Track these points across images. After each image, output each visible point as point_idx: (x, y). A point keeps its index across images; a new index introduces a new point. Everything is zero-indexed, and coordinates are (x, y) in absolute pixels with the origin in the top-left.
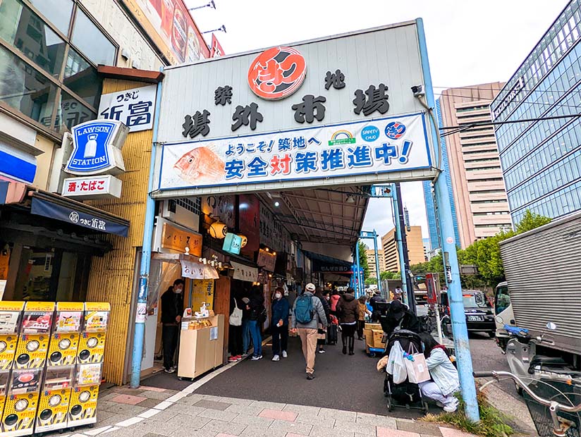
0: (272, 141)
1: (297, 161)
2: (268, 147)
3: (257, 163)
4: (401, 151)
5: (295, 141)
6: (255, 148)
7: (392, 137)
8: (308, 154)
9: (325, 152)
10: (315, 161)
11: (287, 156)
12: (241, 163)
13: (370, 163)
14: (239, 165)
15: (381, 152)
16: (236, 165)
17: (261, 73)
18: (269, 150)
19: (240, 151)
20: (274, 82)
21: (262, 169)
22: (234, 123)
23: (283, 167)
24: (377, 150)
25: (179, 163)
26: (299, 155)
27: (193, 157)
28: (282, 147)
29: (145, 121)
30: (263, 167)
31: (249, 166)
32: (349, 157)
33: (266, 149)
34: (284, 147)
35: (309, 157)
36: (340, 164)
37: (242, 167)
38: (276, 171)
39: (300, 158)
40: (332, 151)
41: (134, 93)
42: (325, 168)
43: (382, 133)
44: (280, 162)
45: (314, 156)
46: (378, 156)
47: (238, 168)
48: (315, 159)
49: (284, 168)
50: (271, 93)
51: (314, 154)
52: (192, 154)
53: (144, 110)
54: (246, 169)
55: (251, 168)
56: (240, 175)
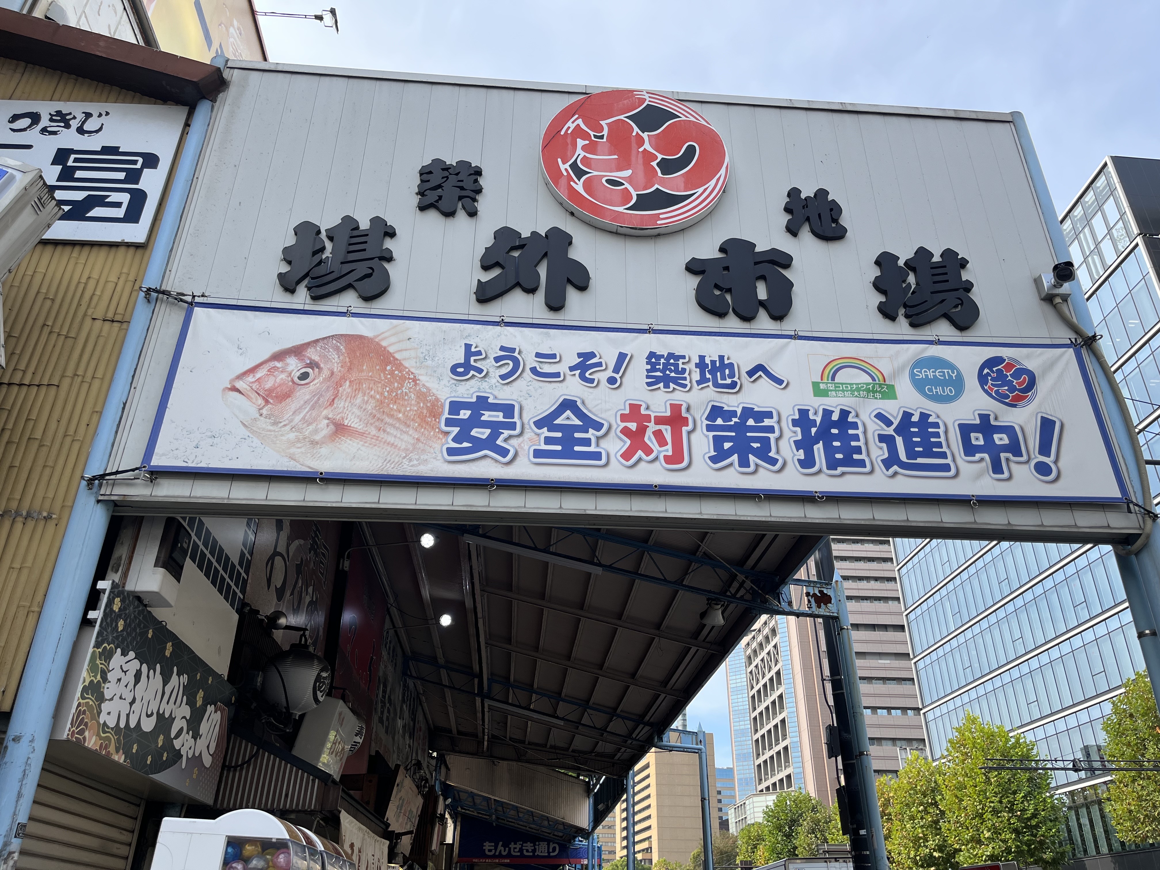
0: (622, 357)
1: (709, 428)
2: (610, 373)
3: (568, 418)
4: (1034, 441)
5: (701, 364)
6: (562, 368)
7: (1001, 398)
8: (748, 412)
9: (804, 413)
10: (772, 436)
11: (676, 408)
12: (508, 410)
13: (946, 468)
14: (499, 417)
15: (978, 439)
16: (487, 416)
17: (584, 148)
18: (612, 381)
19: (504, 371)
20: (629, 179)
21: (587, 442)
22: (486, 277)
23: (662, 442)
24: (965, 430)
25: (250, 378)
26: (716, 412)
27: (313, 365)
28: (658, 380)
29: (119, 213)
30: (591, 434)
31: (539, 424)
32: (882, 438)
33: (602, 376)
34: (666, 381)
35: (751, 422)
36: (856, 457)
37: (512, 426)
38: (640, 453)
39: (719, 421)
40: (827, 413)
41: (88, 115)
42: (807, 462)
43: (971, 381)
44: (652, 427)
45: (767, 422)
46: (969, 449)
47: (496, 428)
48: (771, 429)
49: (668, 450)
50: (621, 209)
51: (769, 415)
52: (312, 354)
53: (121, 176)
54: (528, 435)
55: (545, 432)
56: (504, 452)
